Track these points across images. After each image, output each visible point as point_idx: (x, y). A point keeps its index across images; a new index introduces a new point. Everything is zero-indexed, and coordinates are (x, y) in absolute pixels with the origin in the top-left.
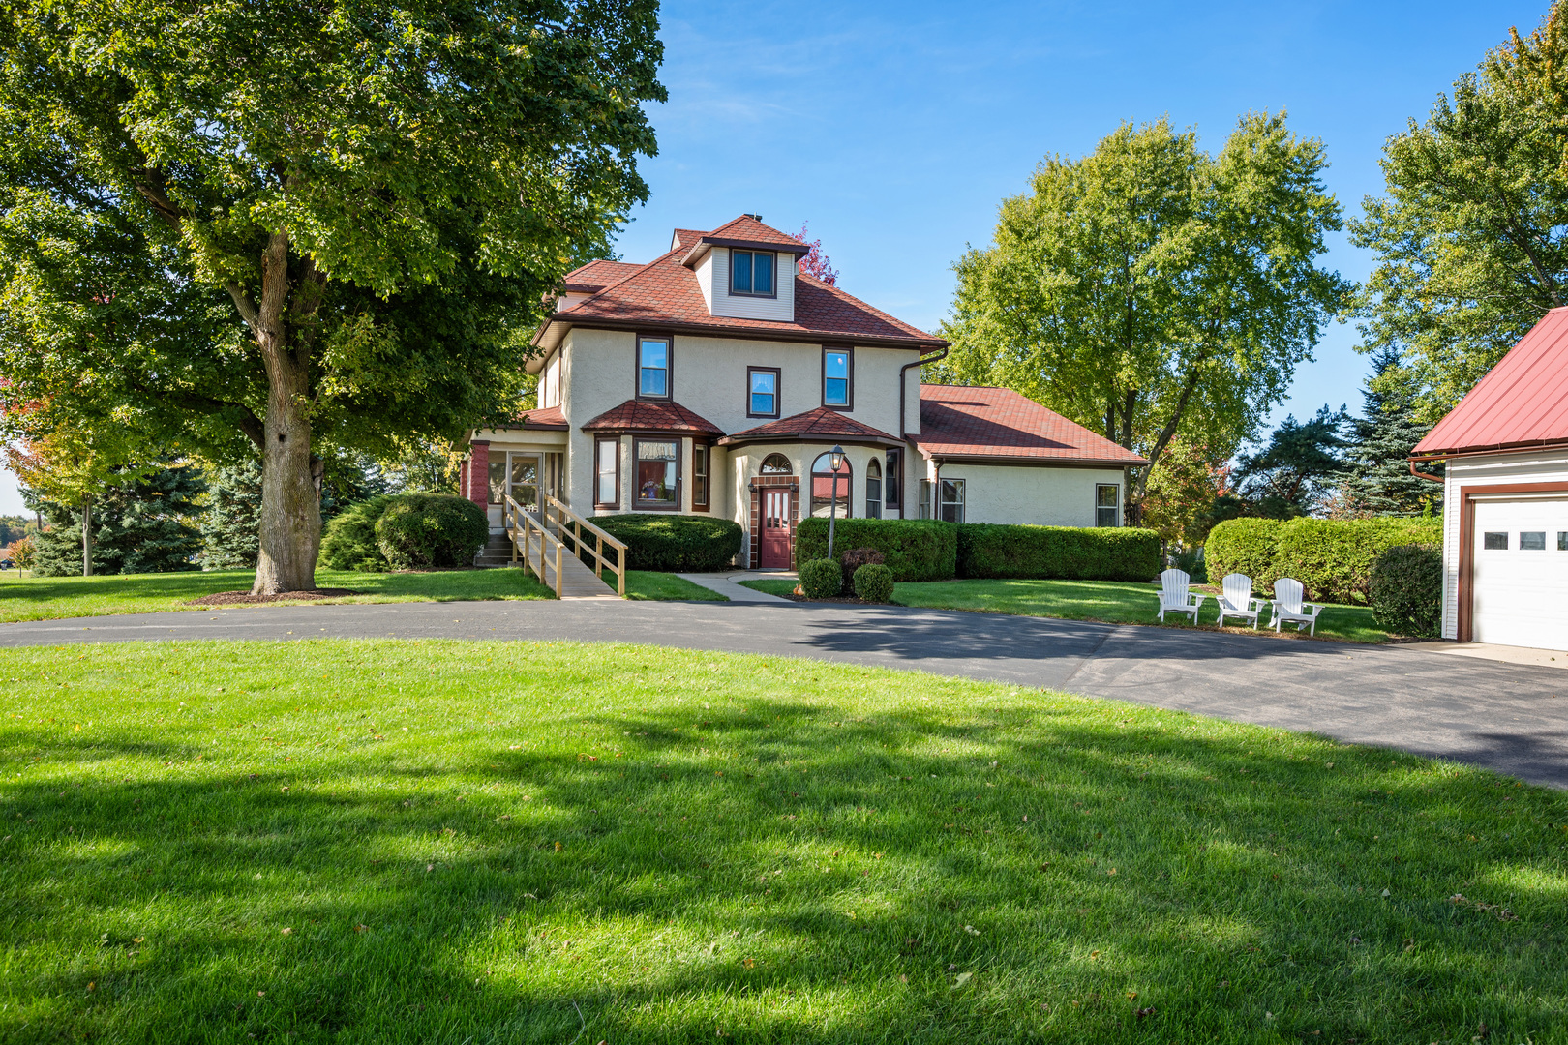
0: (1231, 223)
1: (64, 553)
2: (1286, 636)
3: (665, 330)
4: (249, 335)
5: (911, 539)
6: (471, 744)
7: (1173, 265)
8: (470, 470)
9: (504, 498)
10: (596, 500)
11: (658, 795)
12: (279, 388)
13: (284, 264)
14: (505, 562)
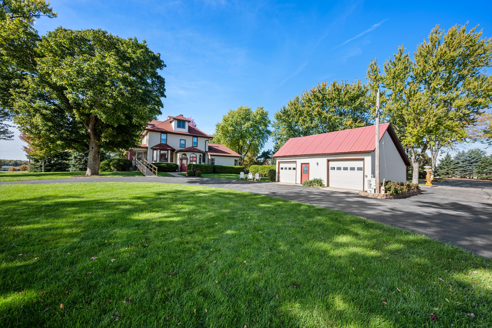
0: (256, 122)
1: (37, 168)
2: (256, 181)
3: (166, 133)
4: (86, 130)
5: (206, 167)
6: (131, 196)
7: (248, 127)
8: (129, 155)
9: (135, 159)
10: (153, 160)
11: (159, 201)
12: (92, 140)
13: (94, 118)
14: (135, 170)
